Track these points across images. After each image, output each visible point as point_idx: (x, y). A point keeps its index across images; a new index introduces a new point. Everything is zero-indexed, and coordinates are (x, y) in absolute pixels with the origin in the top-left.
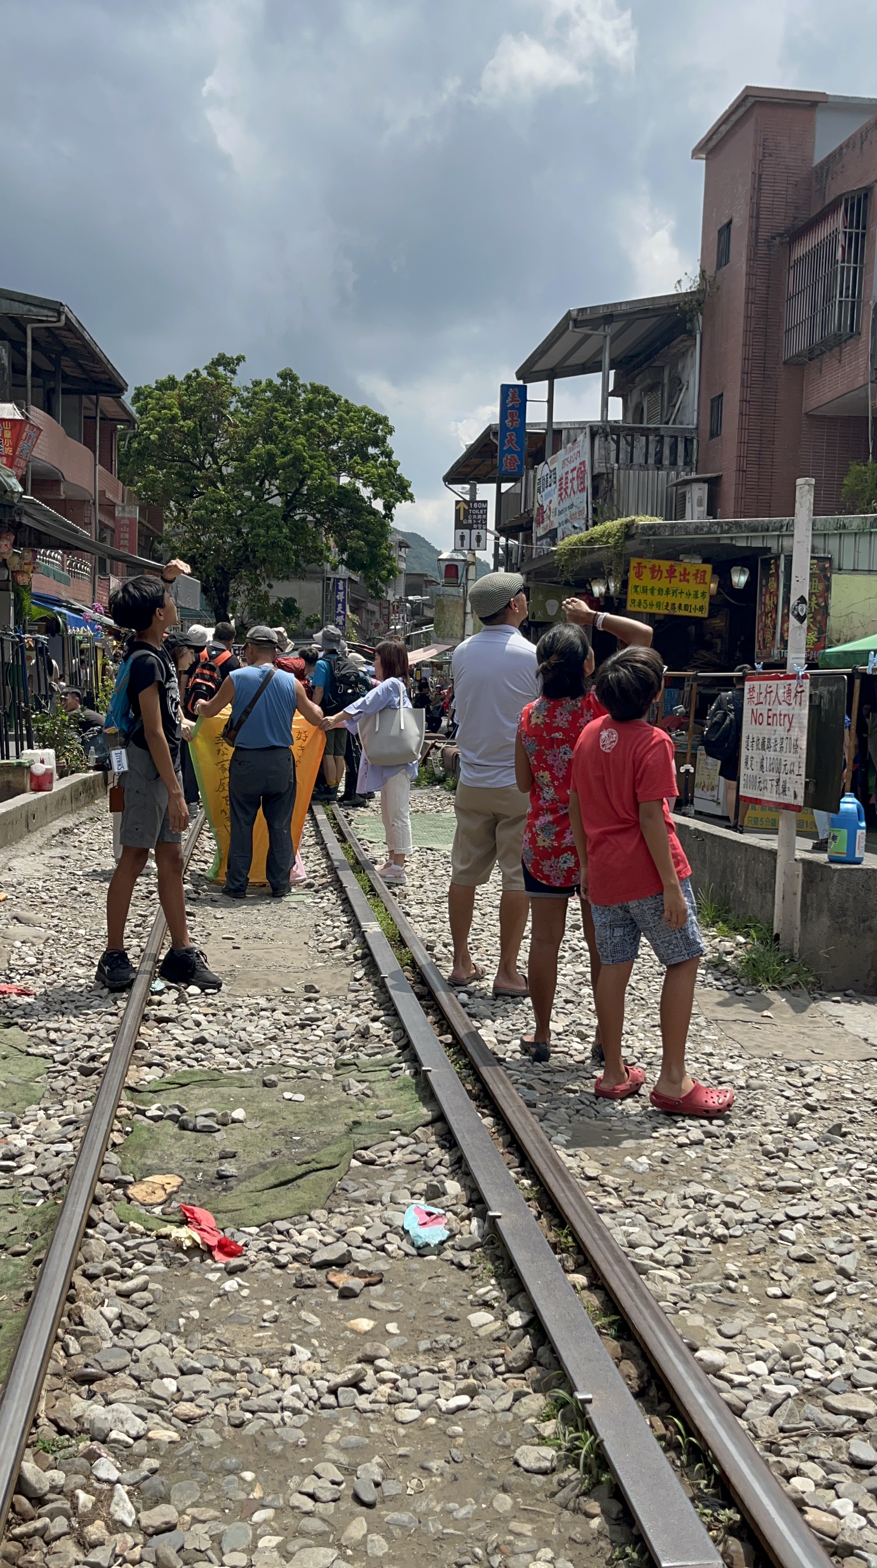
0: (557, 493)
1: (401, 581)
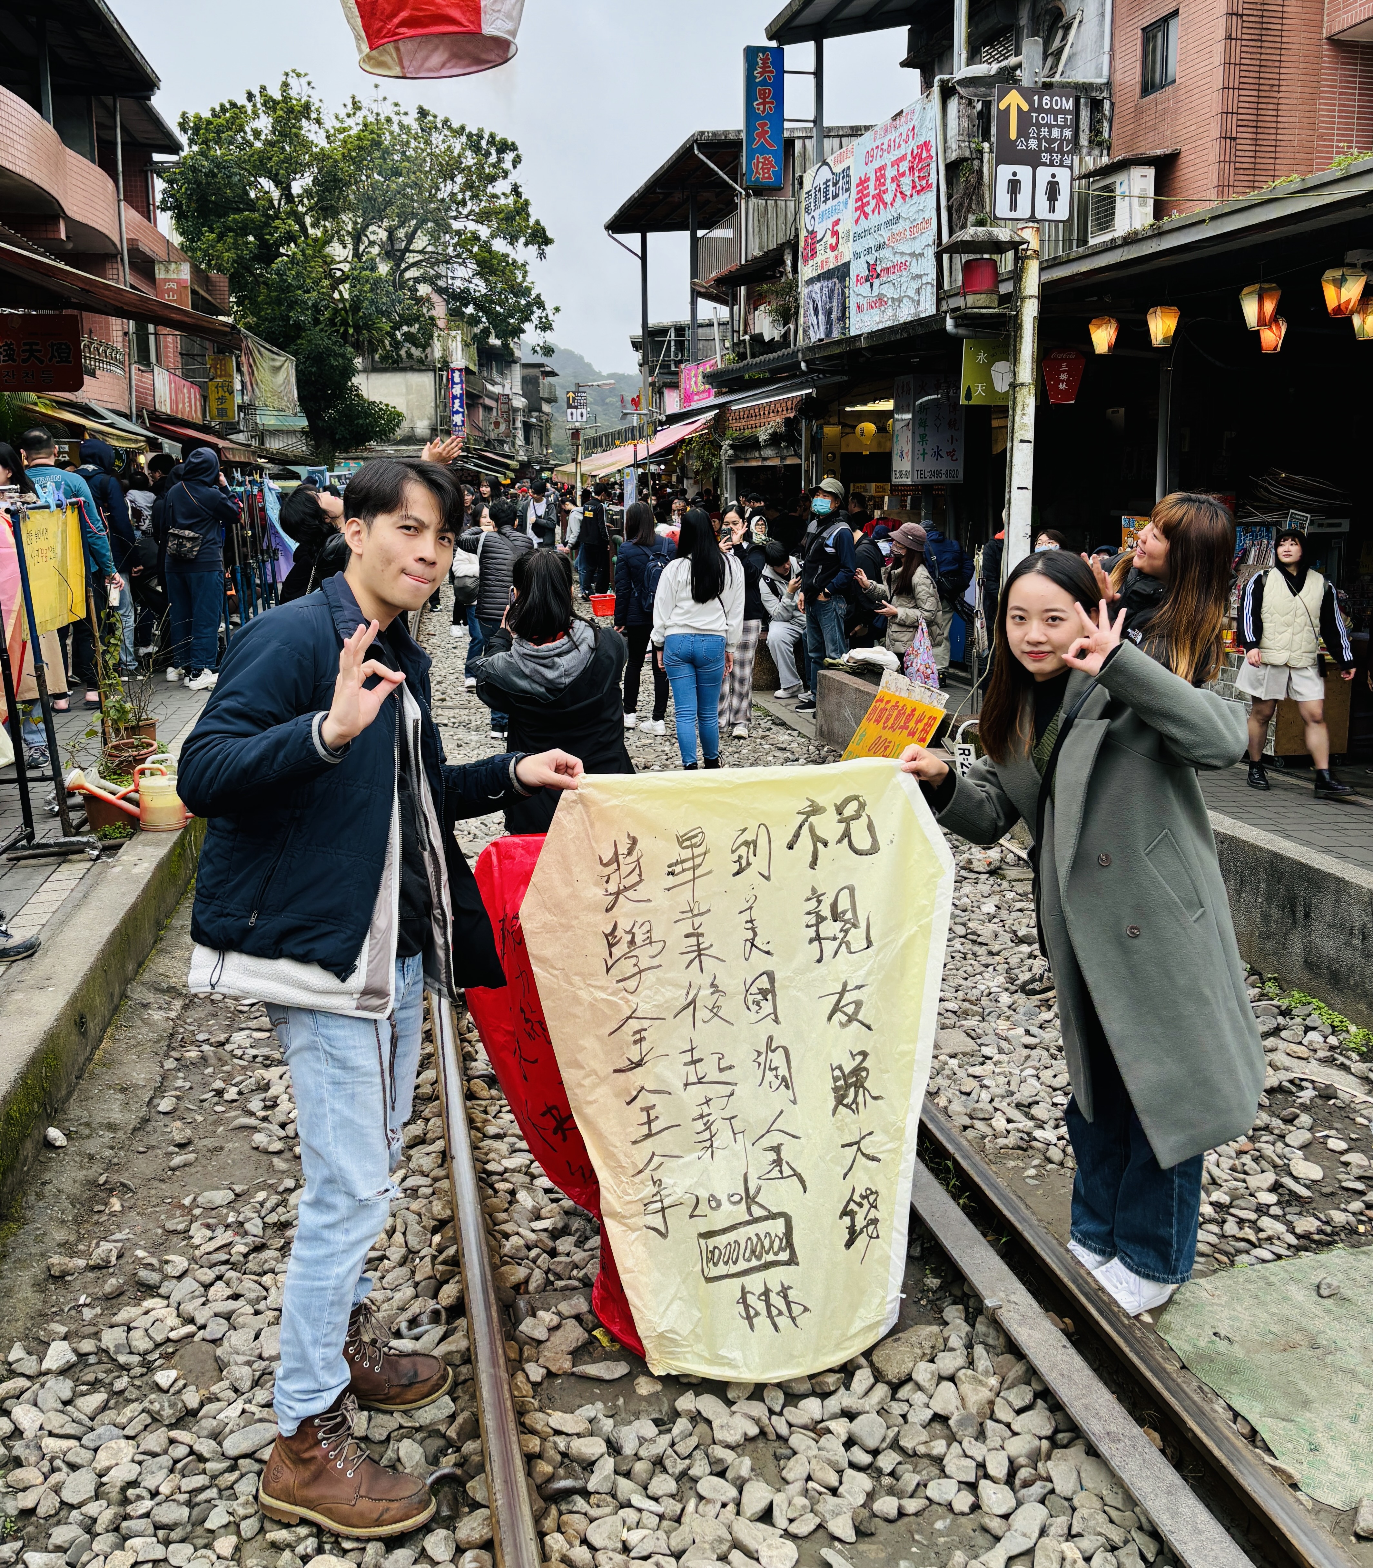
0: (852, 204)
1: (517, 372)
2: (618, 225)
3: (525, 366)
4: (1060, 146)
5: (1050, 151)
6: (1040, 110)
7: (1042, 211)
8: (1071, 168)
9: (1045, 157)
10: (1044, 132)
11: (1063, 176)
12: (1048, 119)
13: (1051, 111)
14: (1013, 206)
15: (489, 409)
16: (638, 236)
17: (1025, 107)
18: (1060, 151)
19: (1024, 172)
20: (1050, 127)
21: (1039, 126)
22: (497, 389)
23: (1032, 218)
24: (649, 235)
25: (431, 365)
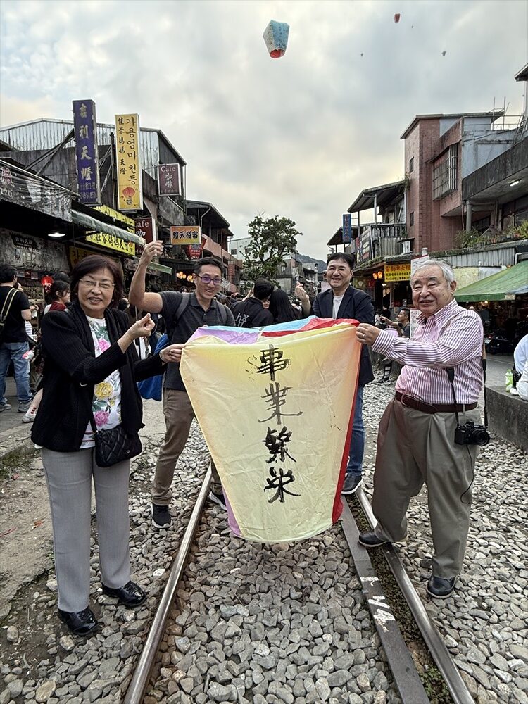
16: (335, 245)
25: (291, 277)
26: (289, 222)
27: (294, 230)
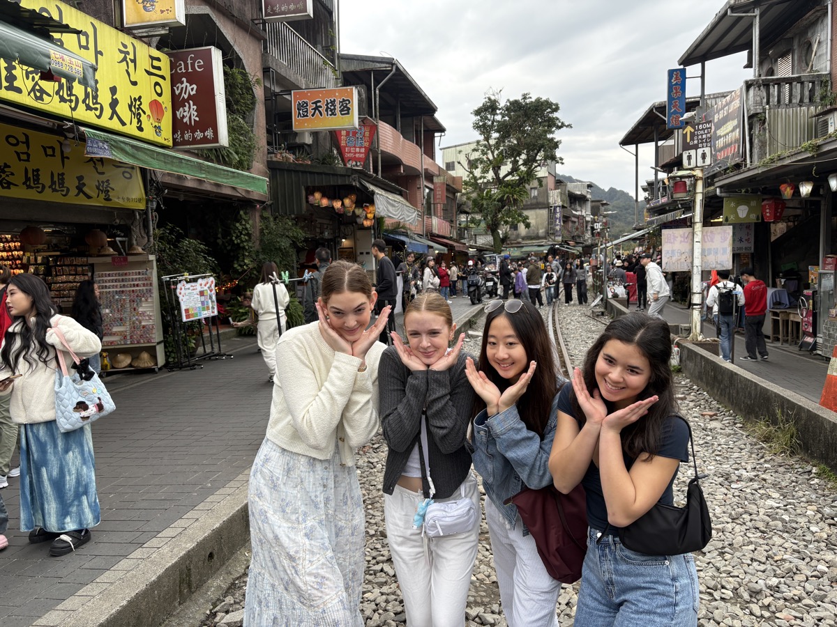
1: (589, 205)
2: (625, 142)
3: (592, 201)
4: (706, 140)
5: (702, 143)
6: (699, 130)
7: (700, 163)
8: (711, 147)
9: (700, 145)
10: (700, 137)
11: (707, 150)
12: (702, 132)
13: (703, 129)
14: (689, 164)
15: (575, 222)
16: (634, 146)
17: (693, 130)
18: (706, 142)
19: (693, 152)
20: (702, 135)
21: (698, 135)
22: (578, 213)
23: (697, 167)
24: (639, 145)
25: (547, 206)
26: (548, 104)
27: (557, 119)
